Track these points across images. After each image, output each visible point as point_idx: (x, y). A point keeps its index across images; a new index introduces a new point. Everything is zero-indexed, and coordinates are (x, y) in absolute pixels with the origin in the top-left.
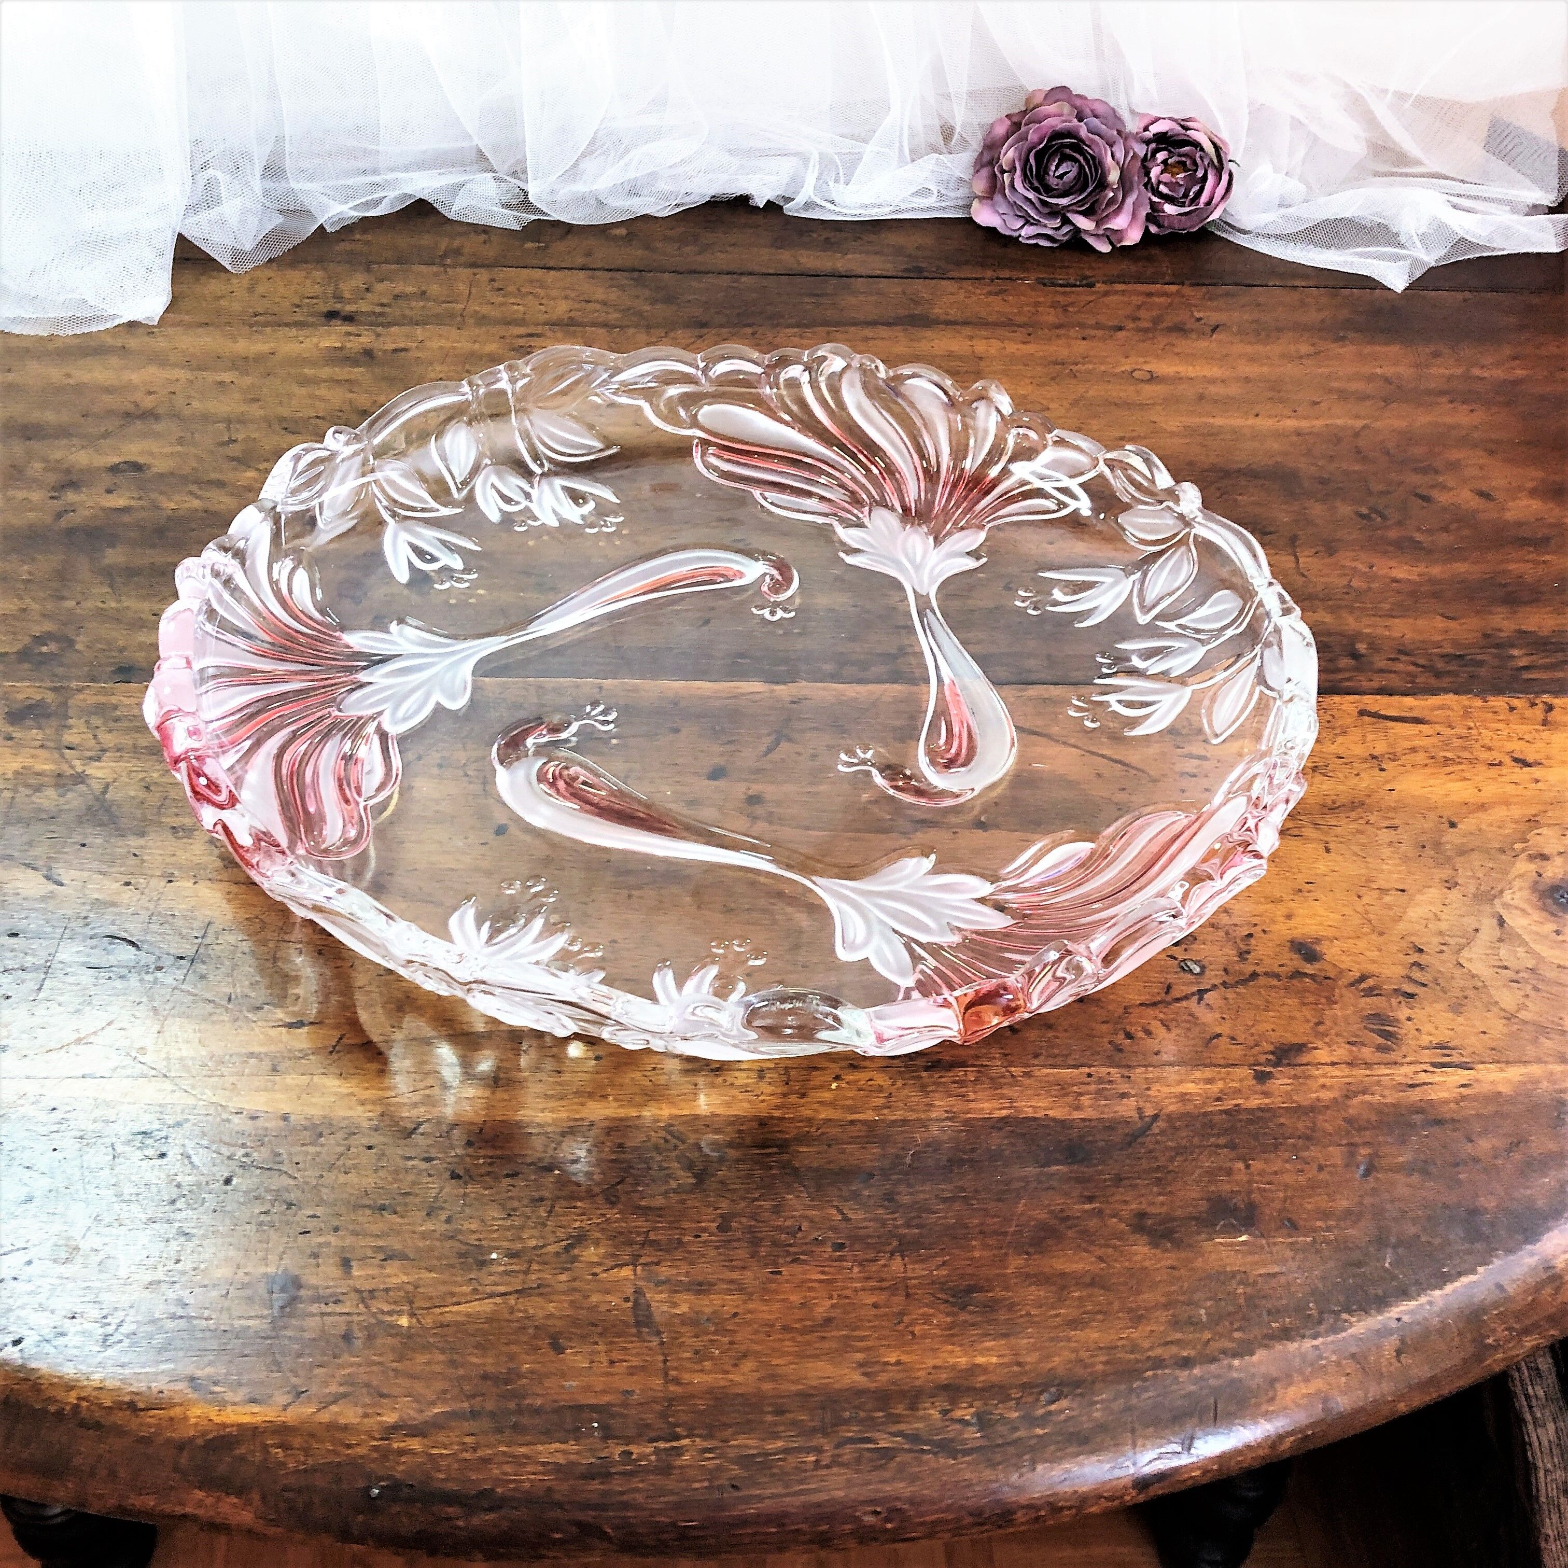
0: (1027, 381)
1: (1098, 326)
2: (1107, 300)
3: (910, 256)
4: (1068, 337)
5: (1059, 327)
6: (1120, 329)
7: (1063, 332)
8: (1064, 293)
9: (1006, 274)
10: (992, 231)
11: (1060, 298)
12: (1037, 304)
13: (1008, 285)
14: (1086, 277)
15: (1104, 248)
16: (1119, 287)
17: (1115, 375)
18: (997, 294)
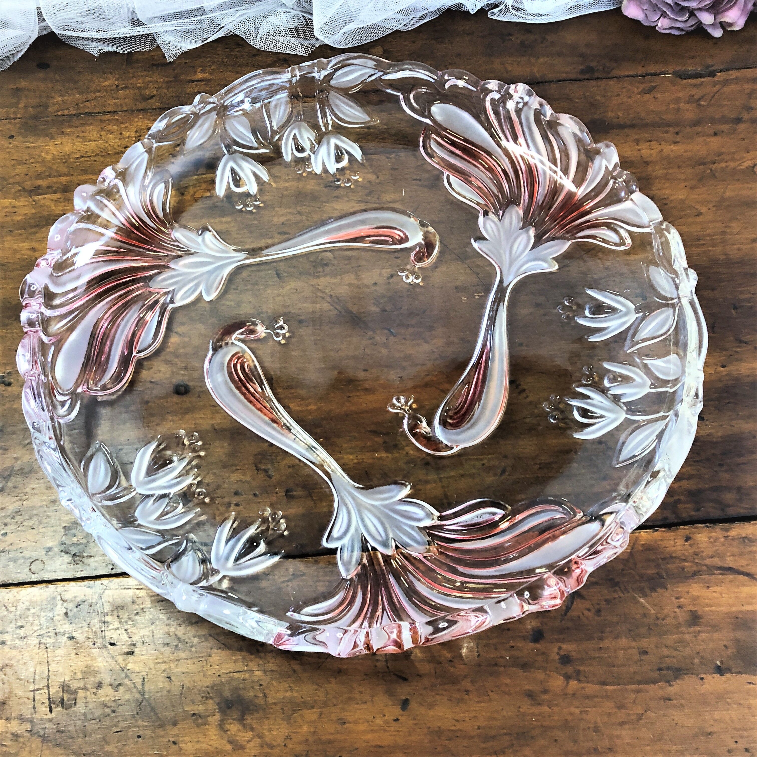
0: (683, 184)
1: (724, 120)
2: (726, 89)
3: (582, 55)
4: (704, 134)
5: (697, 123)
6: (739, 120)
7: (699, 129)
8: (695, 86)
9: (652, 69)
10: (637, 22)
11: (695, 92)
12: (678, 100)
13: (656, 81)
14: (709, 66)
15: (718, 33)
16: (734, 74)
17: (743, 172)
18: (649, 92)
